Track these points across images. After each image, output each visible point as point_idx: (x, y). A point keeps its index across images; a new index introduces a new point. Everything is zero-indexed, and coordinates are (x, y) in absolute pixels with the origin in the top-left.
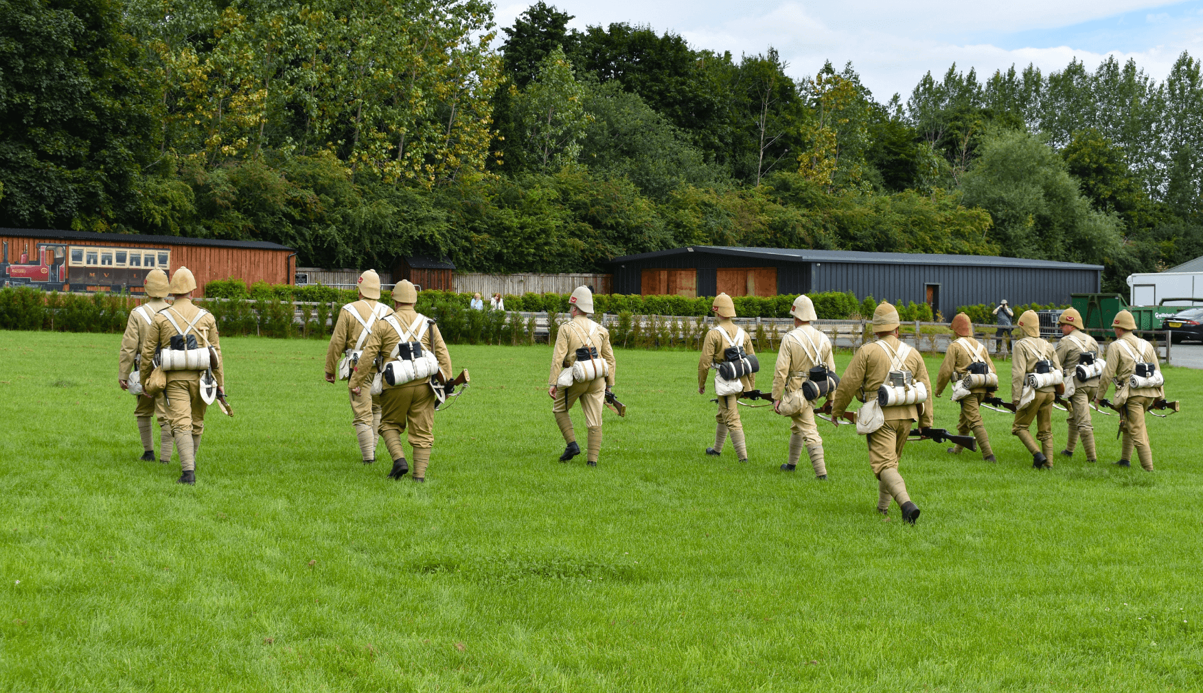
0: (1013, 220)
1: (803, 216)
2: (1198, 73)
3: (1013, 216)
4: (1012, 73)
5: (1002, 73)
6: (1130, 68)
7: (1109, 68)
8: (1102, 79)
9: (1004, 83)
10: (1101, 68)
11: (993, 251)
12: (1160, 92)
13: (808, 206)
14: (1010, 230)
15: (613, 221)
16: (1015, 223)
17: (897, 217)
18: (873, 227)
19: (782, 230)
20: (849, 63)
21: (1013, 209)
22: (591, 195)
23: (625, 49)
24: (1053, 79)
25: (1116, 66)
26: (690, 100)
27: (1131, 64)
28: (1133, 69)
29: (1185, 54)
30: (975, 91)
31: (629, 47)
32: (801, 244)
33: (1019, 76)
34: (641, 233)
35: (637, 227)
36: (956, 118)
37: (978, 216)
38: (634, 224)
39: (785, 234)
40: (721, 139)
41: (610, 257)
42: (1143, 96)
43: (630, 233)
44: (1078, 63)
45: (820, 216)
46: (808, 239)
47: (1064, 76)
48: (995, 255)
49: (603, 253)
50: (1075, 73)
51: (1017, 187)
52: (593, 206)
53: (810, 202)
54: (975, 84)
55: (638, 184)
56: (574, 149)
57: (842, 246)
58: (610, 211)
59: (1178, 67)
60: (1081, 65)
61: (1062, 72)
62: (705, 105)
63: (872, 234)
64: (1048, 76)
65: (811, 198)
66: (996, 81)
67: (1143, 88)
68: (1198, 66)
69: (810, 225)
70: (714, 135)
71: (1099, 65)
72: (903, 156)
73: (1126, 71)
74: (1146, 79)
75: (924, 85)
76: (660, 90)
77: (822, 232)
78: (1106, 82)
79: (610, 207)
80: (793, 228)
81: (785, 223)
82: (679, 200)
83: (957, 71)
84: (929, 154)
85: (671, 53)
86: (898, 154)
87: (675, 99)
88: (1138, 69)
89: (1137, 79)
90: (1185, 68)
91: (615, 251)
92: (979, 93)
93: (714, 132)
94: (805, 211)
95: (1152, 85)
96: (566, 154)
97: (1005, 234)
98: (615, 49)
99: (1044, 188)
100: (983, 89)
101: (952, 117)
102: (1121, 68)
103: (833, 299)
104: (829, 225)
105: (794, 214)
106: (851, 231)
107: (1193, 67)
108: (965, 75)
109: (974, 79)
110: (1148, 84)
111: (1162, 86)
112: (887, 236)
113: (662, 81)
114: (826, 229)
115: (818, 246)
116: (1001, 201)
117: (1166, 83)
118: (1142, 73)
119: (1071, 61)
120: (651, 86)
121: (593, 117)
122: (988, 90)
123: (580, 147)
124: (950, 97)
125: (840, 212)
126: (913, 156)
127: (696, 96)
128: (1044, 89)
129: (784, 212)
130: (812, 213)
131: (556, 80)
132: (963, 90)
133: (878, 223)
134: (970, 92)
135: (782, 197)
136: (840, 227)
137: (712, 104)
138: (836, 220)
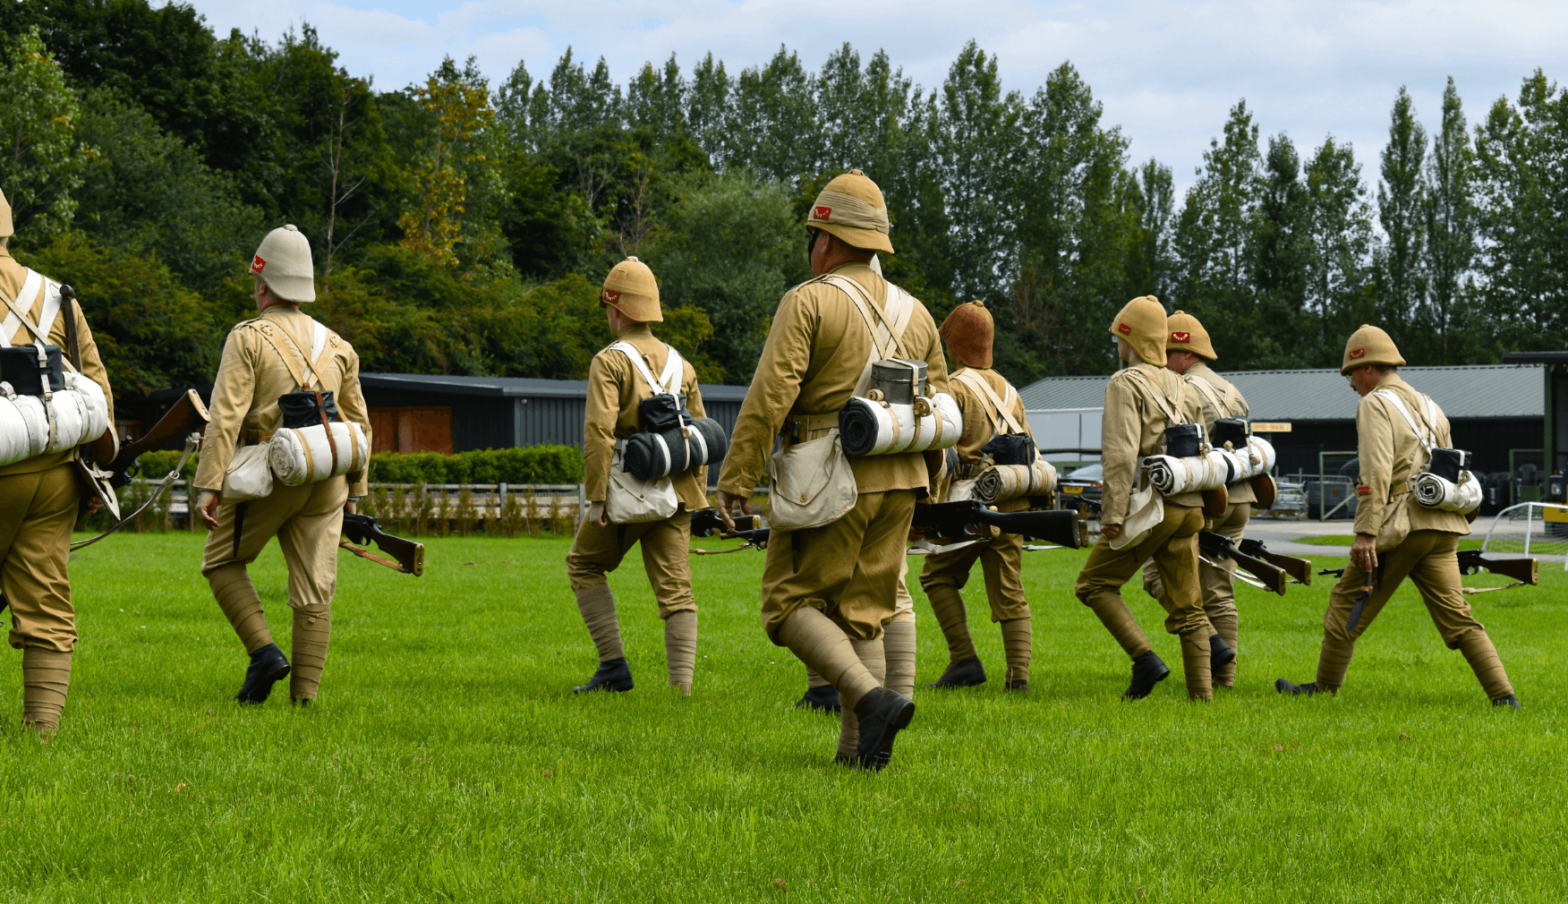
0: (739, 326)
1: (430, 319)
2: (994, 77)
3: (741, 319)
4: (672, 70)
5: (655, 69)
6: (880, 65)
7: (843, 65)
8: (832, 83)
9: (660, 87)
10: (830, 65)
11: (715, 377)
12: (932, 108)
13: (435, 304)
14: (736, 342)
15: (145, 330)
16: (743, 331)
17: (566, 320)
18: (535, 339)
19: (399, 344)
20: (472, 60)
21: (737, 307)
22: (111, 286)
23: (100, 29)
24: (748, 82)
25: (855, 62)
26: (220, 119)
27: (881, 62)
28: (885, 67)
29: (973, 45)
30: (609, 99)
31: (107, 25)
32: (430, 366)
33: (687, 76)
34: (191, 350)
35: (186, 340)
36: (598, 148)
37: (691, 320)
38: (179, 334)
39: (405, 350)
40: (268, 185)
41: (147, 391)
42: (901, 114)
43: (172, 351)
44: (789, 55)
45: (457, 319)
46: (442, 360)
47: (767, 76)
48: (718, 383)
49: (133, 383)
50: (784, 72)
51: (741, 270)
52: (114, 304)
53: (437, 295)
54: (608, 86)
55: (174, 266)
56: (66, 205)
57: (492, 370)
58: (142, 314)
59: (960, 69)
60: (794, 59)
61: (761, 70)
62: (246, 130)
63: (535, 350)
64: (737, 77)
65: (440, 292)
66: (646, 81)
67: (900, 101)
68: (993, 67)
69: (442, 336)
70: (258, 179)
71: (825, 60)
72: (540, 215)
73: (873, 71)
74: (907, 85)
75: (513, 85)
76: (168, 101)
77: (462, 346)
78: (838, 88)
79: (141, 305)
80: (420, 340)
81: (405, 332)
82: (240, 294)
83: (575, 61)
84: (588, 213)
85: (183, 37)
86: (532, 212)
87: (194, 117)
88: (893, 69)
89: (891, 85)
90: (972, 68)
91: (153, 380)
92: (617, 101)
93: (258, 176)
94: (432, 312)
95: (918, 96)
96: (53, 215)
97: (727, 349)
98: (84, 27)
99: (785, 271)
100: (625, 95)
101: (591, 146)
102: (863, 67)
103: (556, 456)
104: (472, 336)
105: (417, 316)
106: (505, 345)
107: (986, 64)
108: (590, 69)
109: (606, 76)
110: (910, 94)
111: (933, 98)
112: (558, 352)
113: (168, 86)
114: (468, 342)
115: (458, 370)
116: (718, 294)
117: (941, 92)
118: (899, 75)
119: (777, 51)
120: (152, 95)
121: (96, 152)
122: (632, 97)
123: (75, 204)
124: (564, 109)
125: (487, 312)
126: (556, 215)
127: (230, 113)
128: (731, 99)
129: (402, 314)
130: (443, 315)
131: (33, 87)
132: (586, 96)
133: (544, 331)
134: (600, 99)
135: (394, 289)
136: (489, 339)
137: (256, 128)
138: (481, 326)
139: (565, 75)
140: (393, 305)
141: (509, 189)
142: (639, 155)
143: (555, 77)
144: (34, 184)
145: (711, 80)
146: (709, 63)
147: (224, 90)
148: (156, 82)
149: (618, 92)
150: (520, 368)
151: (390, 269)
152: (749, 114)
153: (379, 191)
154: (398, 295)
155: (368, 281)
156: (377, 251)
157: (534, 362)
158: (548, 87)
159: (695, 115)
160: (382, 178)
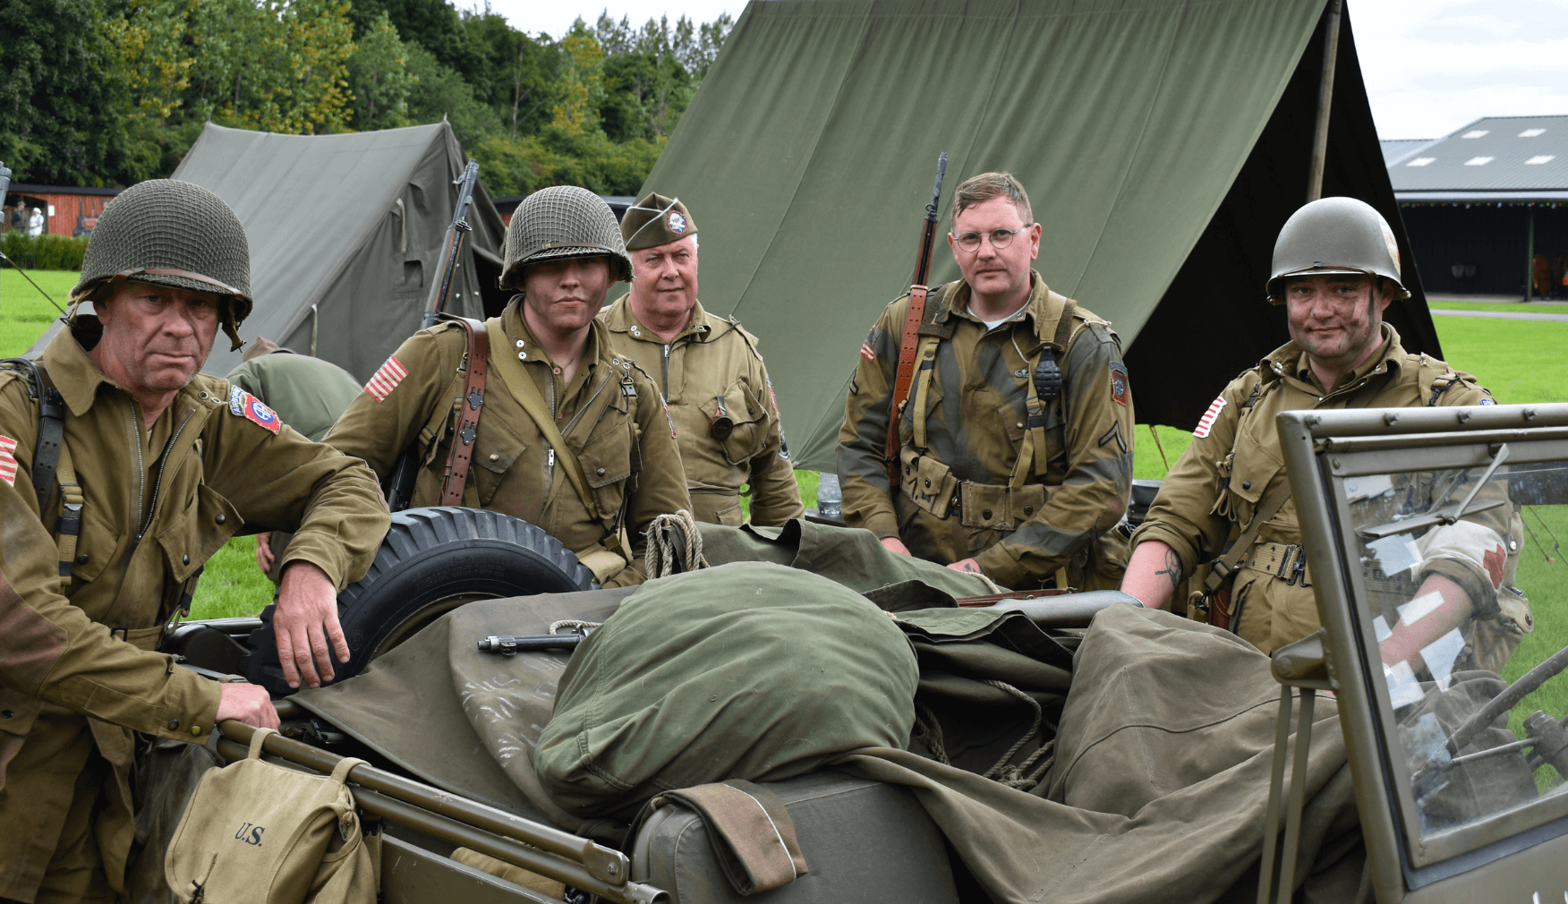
1: (577, 164)
4: (664, 22)
5: (655, 22)
9: (657, 30)
26: (462, 55)
30: (629, 35)
33: (672, 26)
45: (589, 163)
54: (628, 29)
66: (650, 27)
82: (487, 151)
83: (610, 15)
85: (442, 13)
87: (452, 55)
92: (633, 36)
104: (598, 173)
106: (613, 178)
108: (618, 20)
109: (628, 24)
113: (436, 39)
114: (595, 176)
120: (431, 44)
121: (417, 78)
122: (641, 34)
123: (406, 104)
124: (602, 40)
125: (605, 161)
126: (619, 104)
127: (468, 53)
128: (696, 36)
129: (564, 161)
130: (583, 161)
131: (386, 44)
132: (617, 33)
133: (631, 170)
134: (624, 35)
135: (556, 148)
136: (606, 175)
137: (480, 60)
138: (602, 168)
139: (604, 22)
140: (558, 157)
141: (605, 92)
142: (651, 68)
143: (598, 23)
144: (386, 94)
145: (685, 29)
146: (683, 19)
147: (462, 40)
148: (431, 37)
149: (634, 32)
150: (620, 190)
151: (554, 137)
152: (705, 44)
153: (534, 93)
154: (557, 150)
155: (543, 143)
156: (545, 127)
157: (626, 186)
158: (596, 28)
159: (676, 45)
160: (536, 86)
